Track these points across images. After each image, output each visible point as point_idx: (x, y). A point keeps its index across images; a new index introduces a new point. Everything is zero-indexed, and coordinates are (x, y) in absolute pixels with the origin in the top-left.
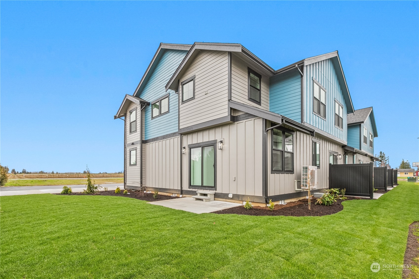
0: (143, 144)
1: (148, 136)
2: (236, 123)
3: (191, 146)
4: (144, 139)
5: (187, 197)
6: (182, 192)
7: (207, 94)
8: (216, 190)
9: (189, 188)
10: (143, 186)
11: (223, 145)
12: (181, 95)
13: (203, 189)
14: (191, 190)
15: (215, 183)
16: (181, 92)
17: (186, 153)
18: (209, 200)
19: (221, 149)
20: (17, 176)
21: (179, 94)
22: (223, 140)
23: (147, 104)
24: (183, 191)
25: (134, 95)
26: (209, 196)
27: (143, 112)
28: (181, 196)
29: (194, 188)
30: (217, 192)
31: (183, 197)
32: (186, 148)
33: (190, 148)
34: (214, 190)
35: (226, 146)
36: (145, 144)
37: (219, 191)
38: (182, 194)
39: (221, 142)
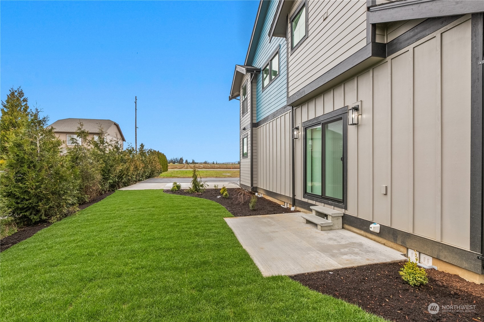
0: (253, 128)
1: (259, 117)
2: (389, 58)
3: (306, 124)
4: (255, 122)
5: (302, 212)
6: (294, 202)
7: (327, 17)
8: (346, 208)
9: (304, 197)
10: (254, 186)
11: (360, 116)
12: (290, 40)
13: (325, 203)
14: (306, 200)
15: (345, 195)
16: (289, 35)
17: (300, 137)
18: (329, 228)
19: (356, 124)
20: (189, 166)
21: (287, 40)
22: (359, 103)
23: (256, 71)
24: (296, 200)
25: (245, 65)
26: (330, 220)
27: (253, 84)
28: (292, 209)
29: (311, 199)
30: (348, 213)
31: (295, 211)
32: (300, 128)
33: (306, 128)
34: (342, 208)
35: (366, 116)
36: (256, 128)
37: (351, 211)
38: (294, 205)
39: (356, 109)
